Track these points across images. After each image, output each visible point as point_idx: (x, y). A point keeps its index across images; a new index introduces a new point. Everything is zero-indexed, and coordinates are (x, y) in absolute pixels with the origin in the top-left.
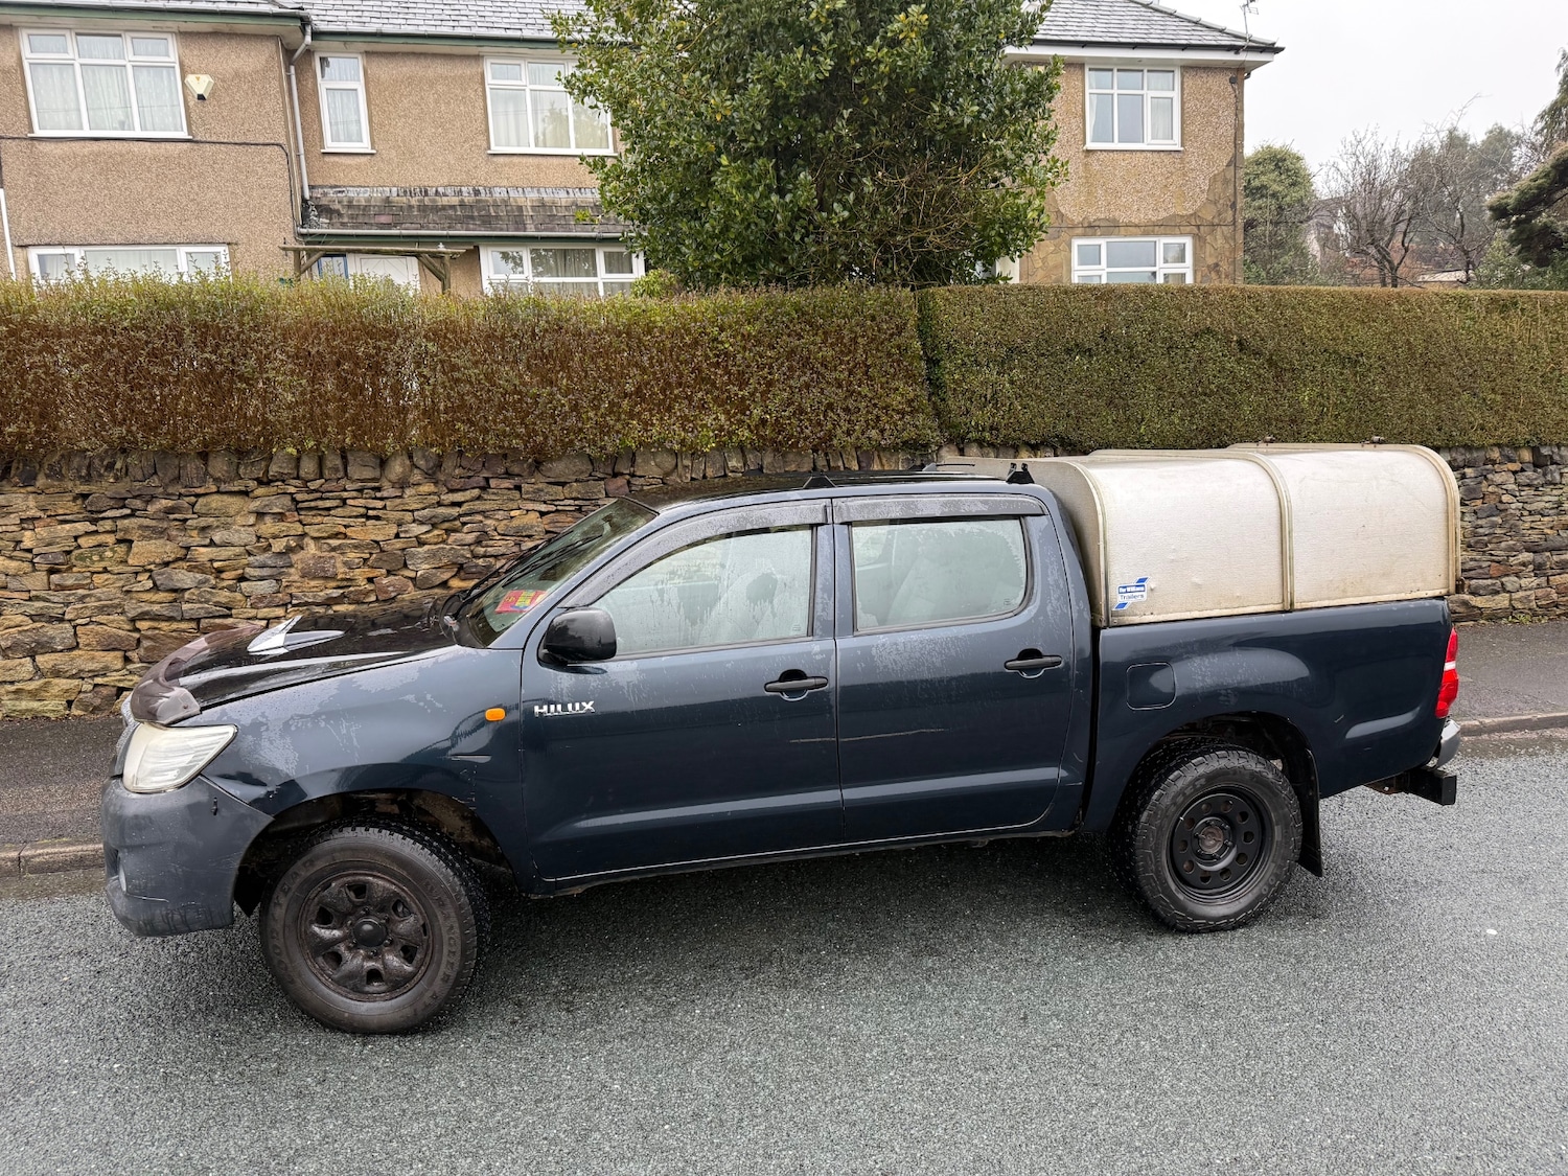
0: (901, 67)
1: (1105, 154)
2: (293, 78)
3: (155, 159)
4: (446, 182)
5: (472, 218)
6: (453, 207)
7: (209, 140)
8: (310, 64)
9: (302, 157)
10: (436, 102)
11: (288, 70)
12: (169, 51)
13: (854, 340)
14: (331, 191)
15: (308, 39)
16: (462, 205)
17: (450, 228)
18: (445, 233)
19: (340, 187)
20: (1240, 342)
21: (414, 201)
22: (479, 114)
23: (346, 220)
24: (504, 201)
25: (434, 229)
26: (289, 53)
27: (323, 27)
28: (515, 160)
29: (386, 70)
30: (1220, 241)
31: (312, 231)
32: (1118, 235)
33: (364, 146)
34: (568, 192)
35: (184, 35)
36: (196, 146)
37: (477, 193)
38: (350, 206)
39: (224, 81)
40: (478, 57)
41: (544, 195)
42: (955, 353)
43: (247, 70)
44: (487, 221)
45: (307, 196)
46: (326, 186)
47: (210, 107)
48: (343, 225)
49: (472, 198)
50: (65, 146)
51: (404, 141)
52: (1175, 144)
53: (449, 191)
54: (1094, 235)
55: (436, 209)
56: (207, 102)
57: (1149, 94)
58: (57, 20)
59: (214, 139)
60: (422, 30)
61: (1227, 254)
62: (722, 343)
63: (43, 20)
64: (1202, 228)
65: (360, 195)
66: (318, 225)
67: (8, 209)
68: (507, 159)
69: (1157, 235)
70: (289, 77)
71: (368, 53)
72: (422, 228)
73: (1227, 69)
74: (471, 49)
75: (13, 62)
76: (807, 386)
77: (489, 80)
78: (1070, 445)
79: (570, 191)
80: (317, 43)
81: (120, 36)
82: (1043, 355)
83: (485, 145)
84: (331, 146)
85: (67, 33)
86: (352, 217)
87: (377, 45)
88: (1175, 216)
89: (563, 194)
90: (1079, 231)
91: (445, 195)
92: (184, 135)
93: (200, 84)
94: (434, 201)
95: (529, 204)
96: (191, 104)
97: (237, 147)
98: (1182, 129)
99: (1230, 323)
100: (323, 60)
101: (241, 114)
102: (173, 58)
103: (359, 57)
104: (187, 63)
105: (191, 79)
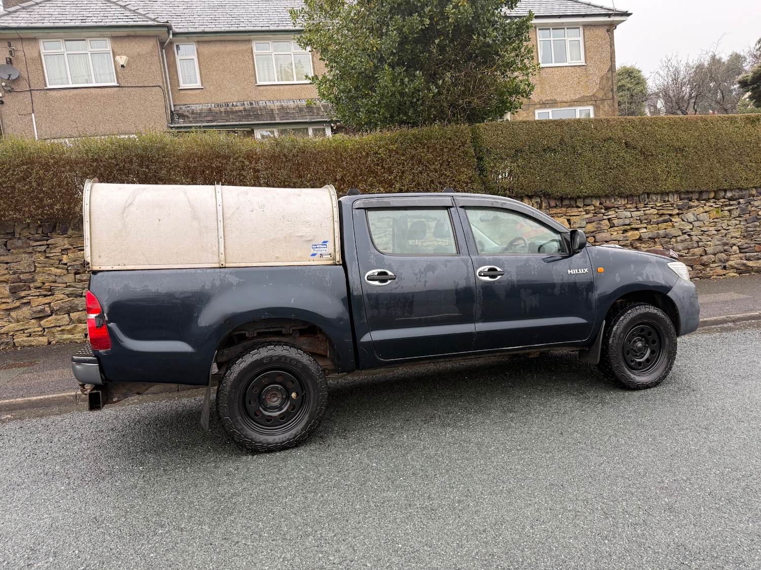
0: (460, 18)
1: (549, 69)
2: (164, 55)
3: (103, 96)
4: (236, 100)
5: (250, 115)
6: (241, 111)
7: (127, 86)
8: (172, 48)
9: (170, 92)
10: (231, 62)
11: (162, 52)
12: (106, 45)
13: (442, 150)
14: (184, 107)
15: (171, 36)
16: (245, 110)
17: (240, 121)
18: (238, 123)
19: (188, 105)
20: (626, 143)
21: (222, 110)
22: (251, 66)
23: (191, 120)
24: (264, 107)
25: (233, 122)
26: (162, 44)
27: (177, 30)
28: (269, 87)
29: (208, 49)
30: (607, 108)
31: (175, 125)
32: (557, 107)
33: (198, 85)
34: (294, 102)
35: (114, 38)
36: (121, 89)
37: (251, 104)
38: (193, 113)
39: (132, 58)
40: (249, 41)
41: (283, 104)
42: (490, 154)
43: (143, 52)
44: (257, 117)
45: (173, 109)
46: (181, 105)
47: (127, 70)
48: (190, 122)
49: (249, 106)
50: (61, 92)
51: (216, 82)
52: (582, 62)
53: (239, 104)
54: (545, 108)
55: (233, 112)
56: (125, 68)
57: (568, 39)
58: (55, 34)
59: (129, 85)
60: (223, 29)
61: (611, 113)
62: (380, 154)
63: (50, 35)
64: (597, 101)
65: (197, 108)
66: (178, 123)
67: (36, 123)
68: (265, 88)
69: (576, 106)
70: (162, 55)
71: (198, 42)
72: (227, 121)
73: (605, 25)
74: (246, 37)
75: (36, 55)
76: (421, 173)
77: (255, 51)
78: (548, 195)
79: (295, 101)
80: (175, 38)
81: (84, 40)
82: (532, 153)
83: (254, 81)
84: (183, 85)
85: (61, 40)
86: (194, 118)
87: (202, 38)
88: (584, 97)
89: (292, 103)
90: (538, 106)
91: (236, 106)
92: (115, 84)
93: (122, 60)
94: (232, 109)
95: (276, 108)
96: (118, 69)
97: (140, 88)
98: (585, 55)
99: (621, 134)
100: (177, 46)
101: (141, 73)
102: (109, 49)
103: (194, 44)
104: (116, 50)
105: (118, 58)
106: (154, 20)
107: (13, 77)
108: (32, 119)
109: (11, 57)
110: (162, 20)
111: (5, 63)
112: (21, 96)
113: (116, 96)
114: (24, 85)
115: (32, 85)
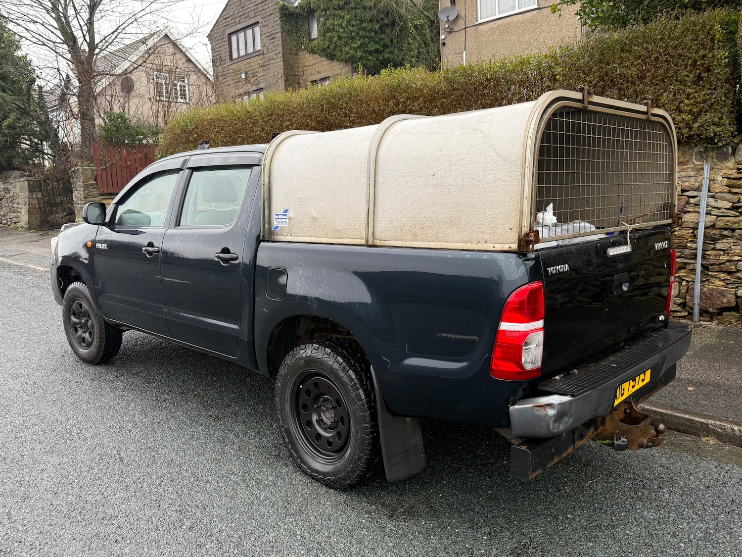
3: (523, 22)
36: (540, 11)
50: (488, 26)
59: (545, 5)
92: (536, 6)
107: (451, 19)
111: (450, 5)
112: (457, 35)
113: (534, 21)
114: (461, 24)
115: (467, 22)
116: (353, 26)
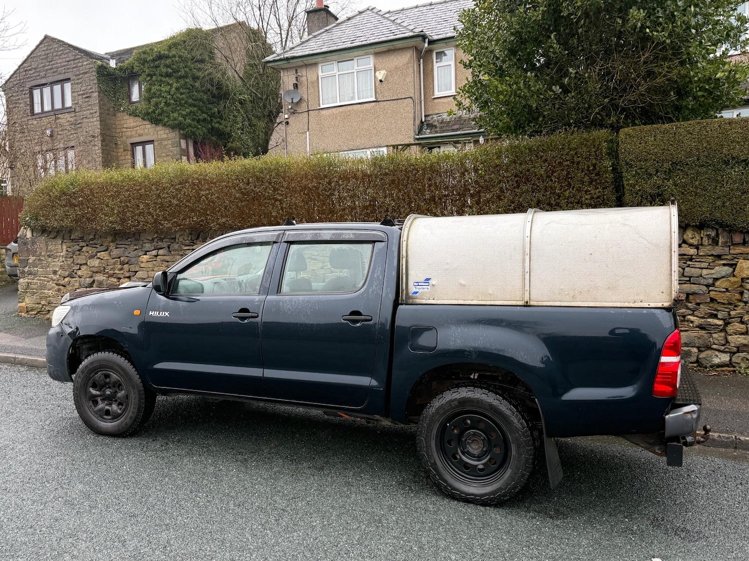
2: (422, 65)
3: (362, 112)
7: (383, 100)
8: (430, 57)
9: (423, 102)
12: (369, 62)
14: (435, 116)
15: (426, 45)
19: (440, 114)
23: (438, 130)
26: (418, 53)
27: (435, 37)
31: (421, 136)
33: (452, 92)
35: (377, 54)
36: (377, 103)
38: (442, 122)
39: (390, 72)
43: (401, 65)
45: (423, 120)
46: (434, 114)
47: (384, 84)
48: (436, 132)
50: (330, 111)
56: (383, 83)
58: (330, 58)
59: (385, 99)
65: (446, 117)
66: (425, 134)
67: (309, 139)
70: (419, 65)
71: (455, 46)
72: (472, 129)
75: (315, 78)
80: (433, 46)
81: (353, 60)
84: (437, 94)
85: (334, 62)
86: (441, 128)
92: (373, 99)
93: (381, 75)
96: (377, 84)
97: (394, 101)
100: (437, 54)
101: (396, 86)
102: (372, 65)
103: (453, 48)
104: (377, 66)
105: (377, 73)
106: (412, 31)
107: (295, 101)
108: (306, 137)
109: (296, 82)
110: (417, 30)
111: (293, 89)
112: (301, 116)
113: (373, 111)
114: (304, 107)
115: (310, 106)
116: (182, 94)
